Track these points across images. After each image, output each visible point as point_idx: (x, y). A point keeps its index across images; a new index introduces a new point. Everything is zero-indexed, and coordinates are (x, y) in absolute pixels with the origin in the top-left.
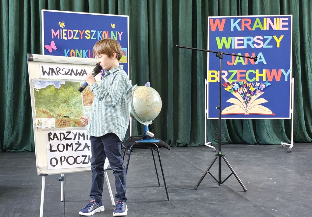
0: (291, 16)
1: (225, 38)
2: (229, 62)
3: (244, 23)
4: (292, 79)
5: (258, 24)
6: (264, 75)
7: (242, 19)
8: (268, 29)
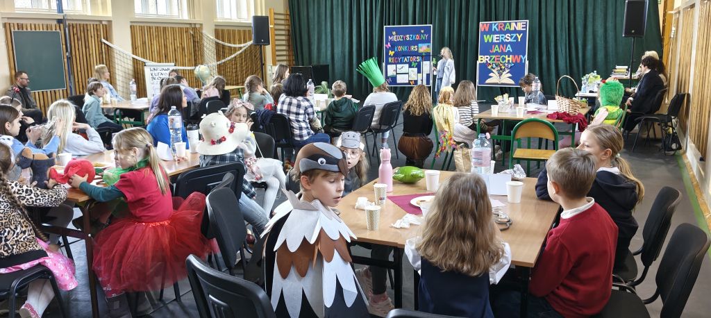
0: (528, 21)
1: (489, 36)
2: (491, 50)
3: (500, 26)
4: (527, 61)
5: (508, 27)
6: (510, 59)
7: (499, 23)
8: (514, 29)
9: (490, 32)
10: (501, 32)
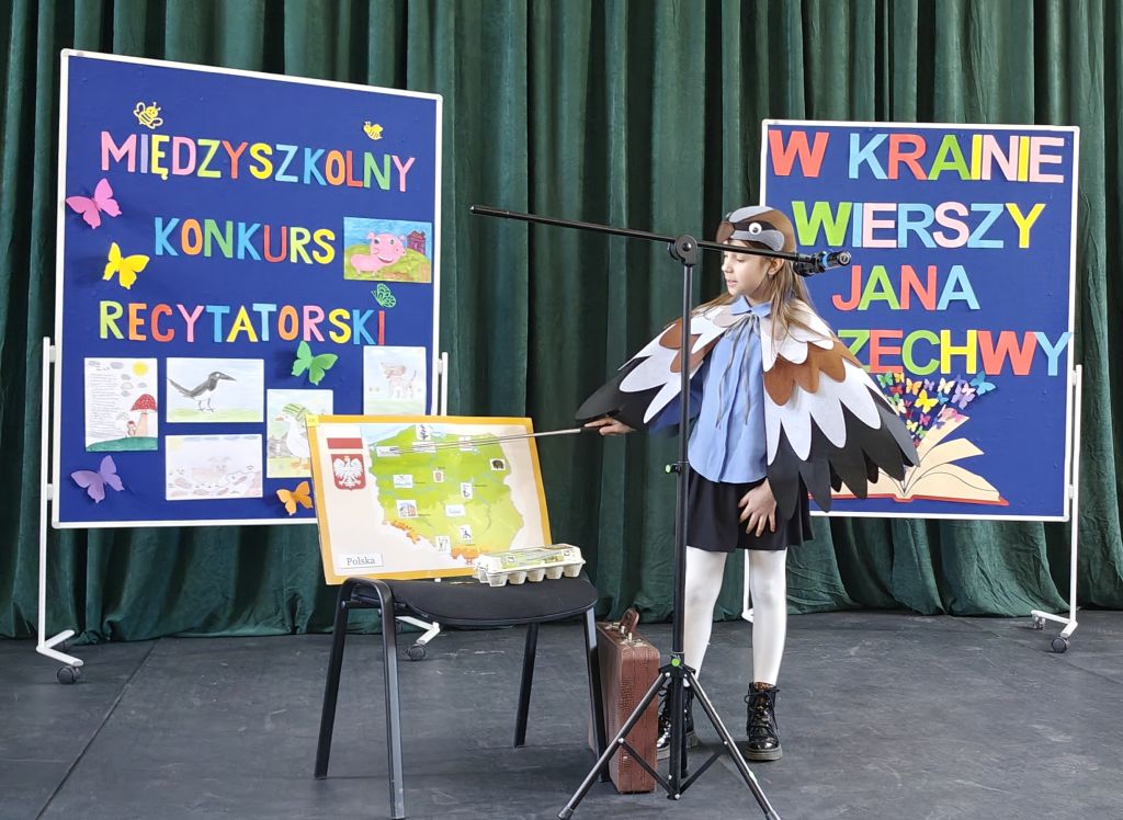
0: (1076, 130)
1: (826, 205)
2: (839, 296)
3: (900, 152)
4: (1075, 369)
5: (950, 158)
6: (970, 351)
7: (892, 135)
8: (987, 176)
9: (835, 185)
10: (906, 188)
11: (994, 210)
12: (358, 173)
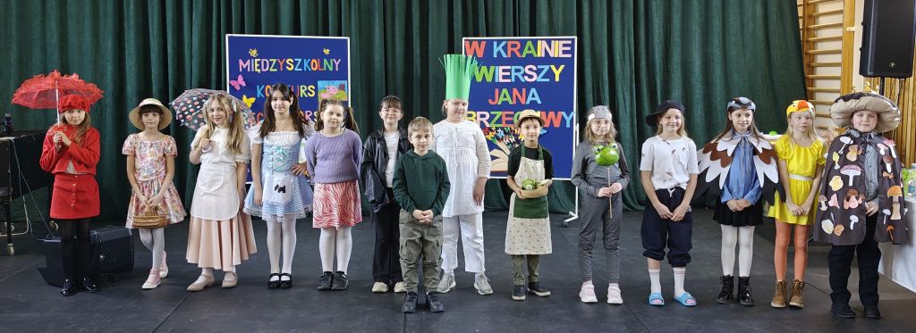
0: (575, 38)
4: (576, 125)
5: (529, 49)
7: (509, 42)
8: (543, 56)
9: (488, 60)
10: (513, 60)
11: (546, 68)
12: (322, 66)
